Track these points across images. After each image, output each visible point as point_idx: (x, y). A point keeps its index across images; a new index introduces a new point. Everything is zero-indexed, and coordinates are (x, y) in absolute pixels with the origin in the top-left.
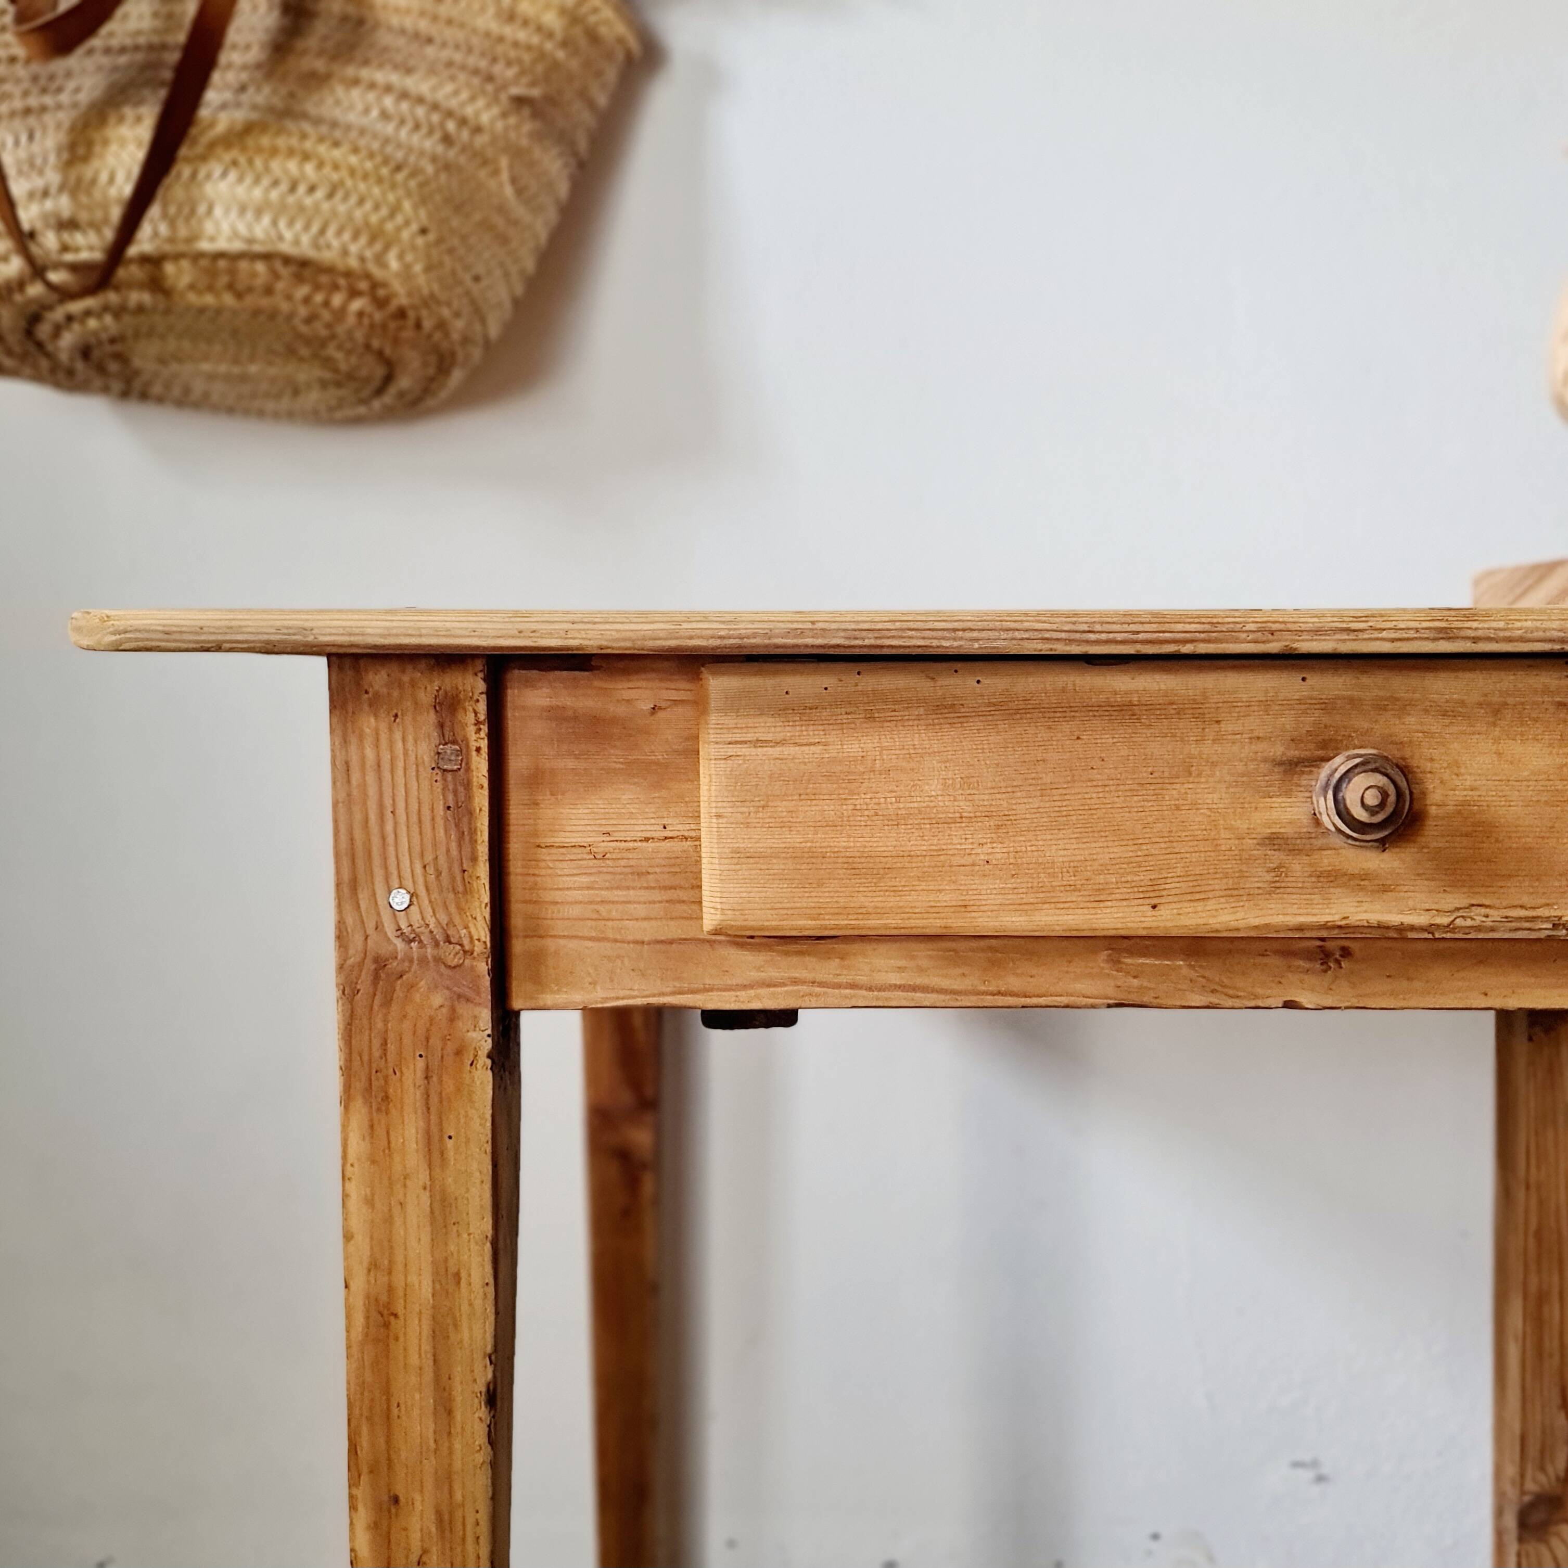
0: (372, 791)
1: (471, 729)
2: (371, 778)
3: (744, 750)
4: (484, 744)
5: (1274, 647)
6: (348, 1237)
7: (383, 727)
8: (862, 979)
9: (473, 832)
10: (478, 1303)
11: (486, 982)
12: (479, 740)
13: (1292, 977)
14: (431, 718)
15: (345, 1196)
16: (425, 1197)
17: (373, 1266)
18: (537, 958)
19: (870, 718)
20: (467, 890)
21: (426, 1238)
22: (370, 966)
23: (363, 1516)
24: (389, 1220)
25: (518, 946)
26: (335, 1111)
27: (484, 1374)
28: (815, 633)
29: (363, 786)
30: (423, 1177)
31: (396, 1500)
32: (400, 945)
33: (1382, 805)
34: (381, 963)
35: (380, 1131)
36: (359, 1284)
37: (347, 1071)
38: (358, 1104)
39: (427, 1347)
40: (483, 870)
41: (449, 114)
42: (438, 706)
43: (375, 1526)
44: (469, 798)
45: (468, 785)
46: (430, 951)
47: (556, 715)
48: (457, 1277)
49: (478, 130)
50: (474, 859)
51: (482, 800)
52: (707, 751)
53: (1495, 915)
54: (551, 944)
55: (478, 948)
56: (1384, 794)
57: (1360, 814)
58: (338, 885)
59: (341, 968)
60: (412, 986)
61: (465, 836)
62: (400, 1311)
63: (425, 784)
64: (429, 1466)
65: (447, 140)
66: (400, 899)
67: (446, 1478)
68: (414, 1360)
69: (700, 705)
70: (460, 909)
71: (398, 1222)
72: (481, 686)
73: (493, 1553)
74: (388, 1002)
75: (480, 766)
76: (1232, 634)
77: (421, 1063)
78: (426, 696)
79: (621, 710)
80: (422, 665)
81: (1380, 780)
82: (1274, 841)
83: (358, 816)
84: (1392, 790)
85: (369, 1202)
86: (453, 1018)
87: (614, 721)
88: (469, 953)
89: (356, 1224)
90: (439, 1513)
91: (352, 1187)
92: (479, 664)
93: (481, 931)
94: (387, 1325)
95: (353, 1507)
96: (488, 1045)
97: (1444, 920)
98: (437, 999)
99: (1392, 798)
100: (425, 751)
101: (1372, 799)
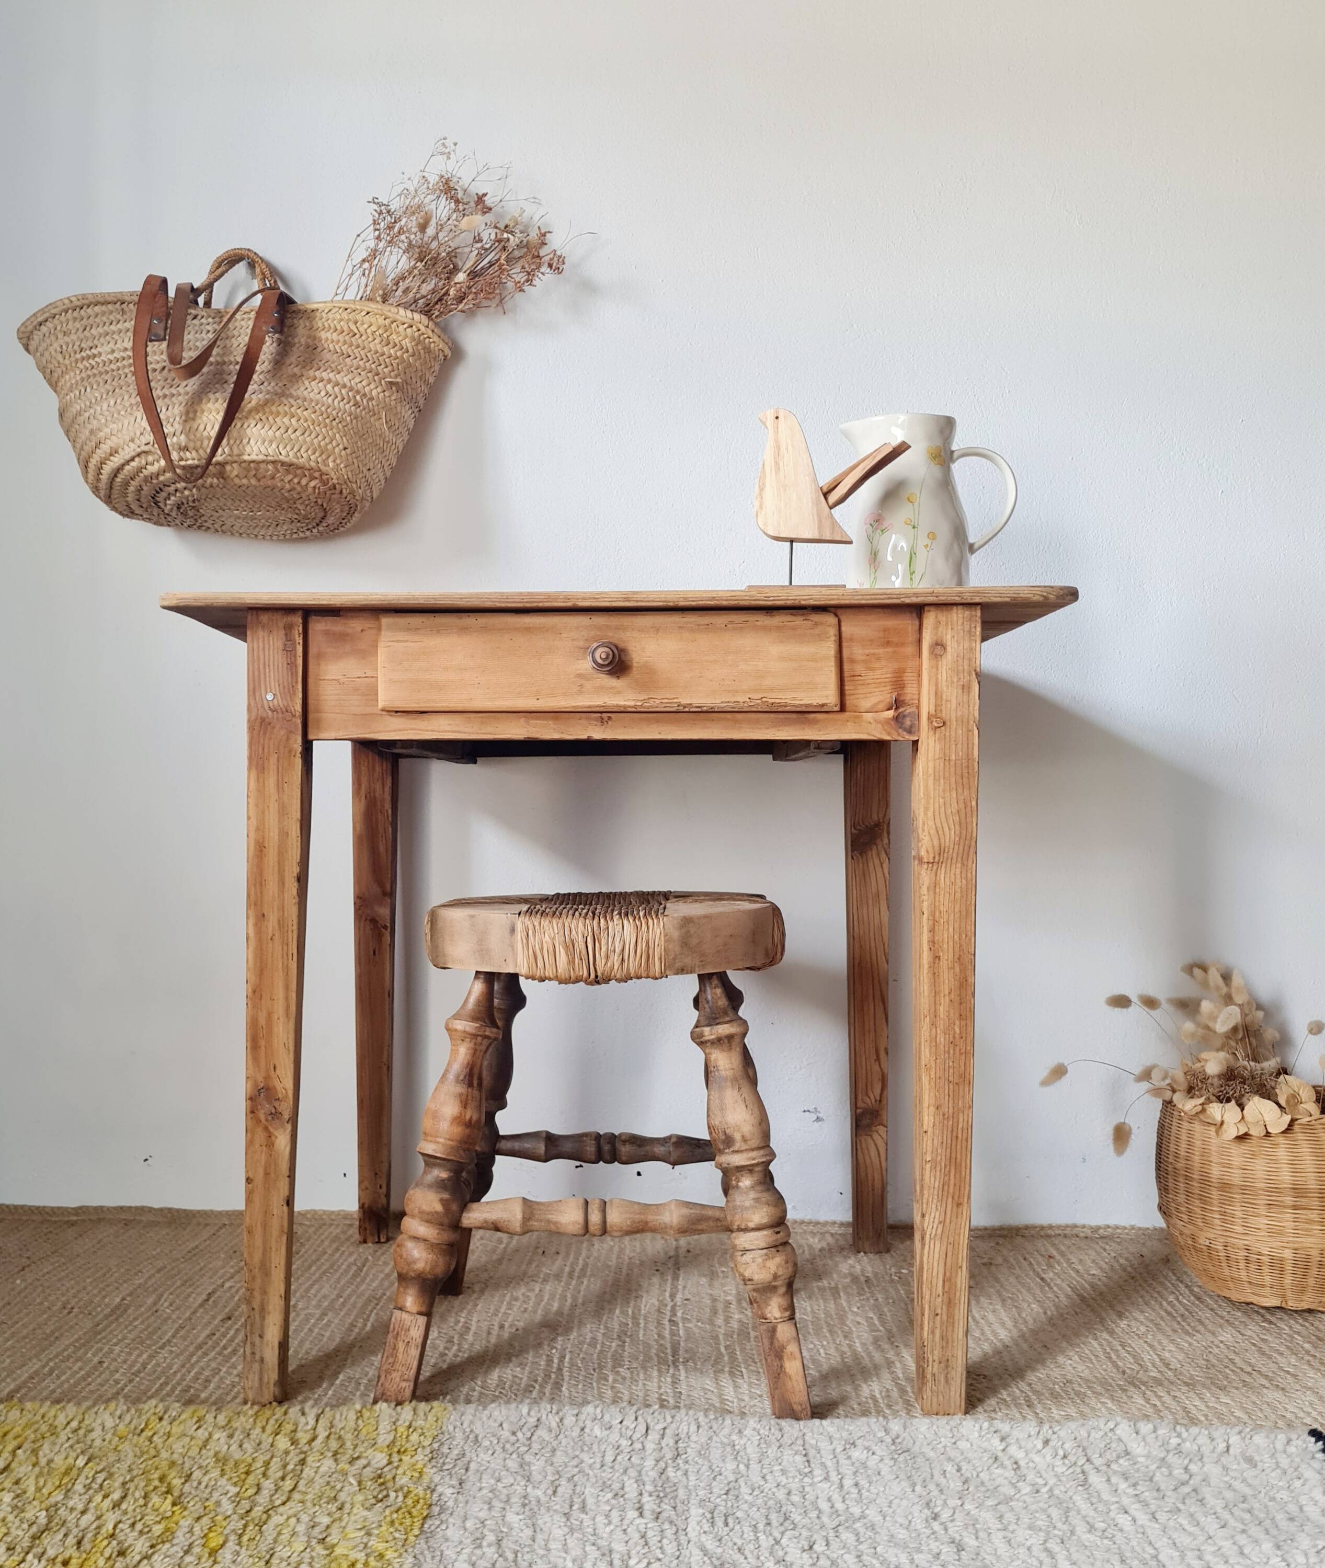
0: (262, 657)
1: (297, 636)
2: (261, 653)
3: (394, 644)
4: (301, 641)
5: (569, 604)
6: (249, 818)
7: (266, 634)
8: (436, 728)
9: (297, 672)
10: (295, 844)
11: (300, 726)
12: (299, 640)
13: (590, 728)
14: (282, 632)
15: (248, 803)
16: (277, 805)
17: (258, 829)
18: (318, 721)
19: (438, 631)
20: (294, 693)
21: (277, 819)
22: (259, 720)
23: (251, 922)
24: (263, 813)
25: (311, 716)
26: (246, 772)
27: (296, 870)
28: (414, 599)
29: (258, 657)
30: (276, 797)
31: (264, 915)
32: (270, 713)
33: (607, 658)
34: (263, 720)
35: (261, 780)
36: (252, 834)
37: (250, 758)
38: (254, 769)
39: (276, 859)
40: (300, 687)
41: (358, 392)
42: (285, 628)
43: (256, 925)
44: (296, 660)
45: (295, 656)
46: (280, 715)
47: (327, 633)
48: (287, 833)
49: (372, 399)
50: (297, 682)
51: (300, 661)
52: (381, 645)
53: (658, 701)
54: (324, 715)
55: (298, 714)
56: (608, 655)
57: (600, 661)
58: (249, 691)
59: (249, 721)
60: (274, 728)
61: (294, 674)
62: (266, 845)
63: (280, 656)
64: (276, 904)
65: (356, 404)
66: (270, 697)
67: (282, 908)
68: (271, 864)
69: (379, 629)
70: (292, 700)
71: (266, 813)
72: (300, 621)
73: (298, 937)
74: (265, 734)
75: (300, 649)
76: (556, 600)
77: (276, 756)
78: (281, 625)
79: (350, 631)
80: (280, 613)
81: (607, 649)
82: (579, 676)
83: (256, 667)
84: (611, 653)
85: (257, 805)
86: (288, 739)
87: (347, 635)
88: (294, 716)
89: (252, 814)
90: (279, 921)
91: (250, 800)
92: (300, 613)
93: (298, 708)
94: (261, 851)
95: (248, 918)
96: (300, 749)
97: (640, 704)
98: (283, 732)
99: (611, 656)
100: (279, 644)
101: (604, 656)
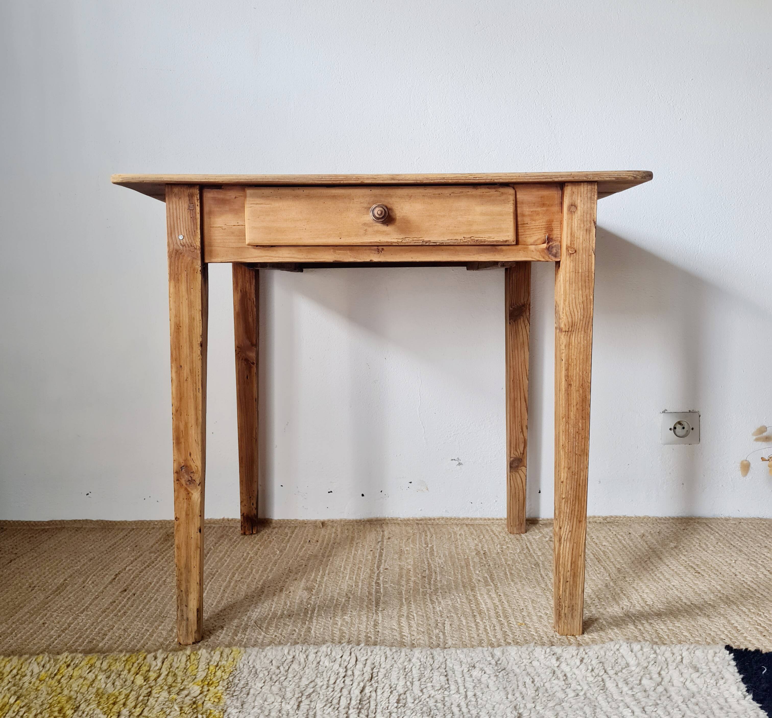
0: (175, 214)
1: (196, 201)
2: (175, 211)
3: (254, 205)
4: (199, 204)
5: (359, 182)
6: (170, 310)
7: (177, 200)
8: (281, 256)
9: (196, 223)
10: (198, 324)
11: (200, 255)
13: (371, 255)
14: (187, 198)
15: (170, 301)
16: (187, 301)
17: (176, 316)
18: (211, 251)
19: (281, 198)
20: (195, 235)
21: (187, 310)
22: (175, 251)
23: (174, 370)
24: (179, 306)
25: (207, 249)
26: (168, 282)
27: (200, 340)
28: (266, 179)
29: (173, 213)
30: (186, 297)
31: (181, 366)
32: (181, 247)
33: (381, 214)
34: (177, 251)
35: (177, 287)
36: (173, 319)
37: (170, 274)
38: (173, 281)
39: (187, 333)
40: (199, 231)
42: (189, 196)
43: (176, 372)
44: (196, 215)
45: (195, 213)
46: (187, 248)
47: (214, 199)
48: (194, 318)
50: (197, 229)
51: (198, 216)
52: (246, 206)
53: (411, 239)
54: (214, 248)
55: (198, 247)
56: (382, 212)
57: (377, 216)
58: (168, 234)
59: (169, 252)
60: (184, 256)
61: (195, 224)
62: (182, 326)
63: (186, 212)
64: (188, 360)
66: (181, 237)
67: (192, 362)
68: (185, 336)
69: (245, 197)
70: (194, 239)
71: (181, 306)
72: (198, 192)
73: (202, 379)
74: (178, 259)
75: (198, 209)
76: (350, 179)
77: (186, 272)
78: (186, 194)
79: (228, 198)
80: (186, 187)
81: (381, 209)
82: (365, 224)
83: (172, 219)
84: (384, 211)
85: (175, 302)
86: (192, 263)
87: (227, 200)
88: (195, 249)
89: (172, 307)
90: (190, 370)
91: (171, 299)
92: (198, 187)
93: (198, 244)
94: (179, 329)
95: (172, 368)
96: (200, 269)
97: (400, 241)
98: (189, 259)
100: (186, 206)
101: (379, 213)
